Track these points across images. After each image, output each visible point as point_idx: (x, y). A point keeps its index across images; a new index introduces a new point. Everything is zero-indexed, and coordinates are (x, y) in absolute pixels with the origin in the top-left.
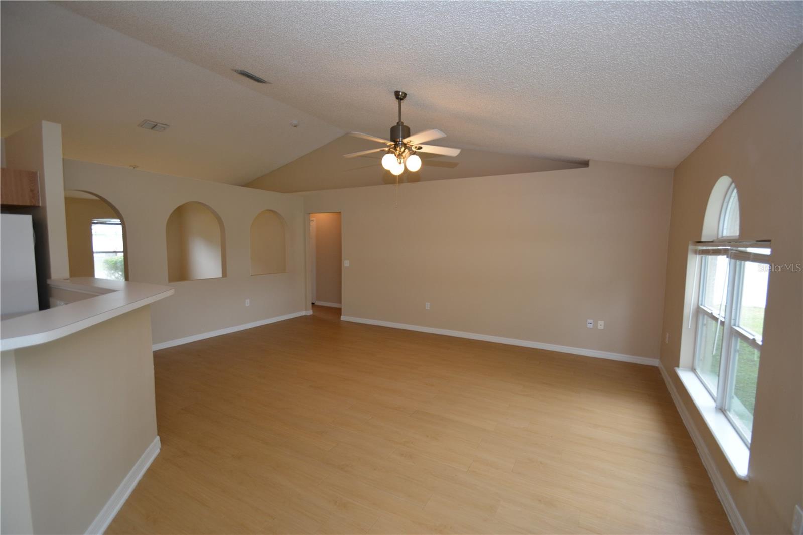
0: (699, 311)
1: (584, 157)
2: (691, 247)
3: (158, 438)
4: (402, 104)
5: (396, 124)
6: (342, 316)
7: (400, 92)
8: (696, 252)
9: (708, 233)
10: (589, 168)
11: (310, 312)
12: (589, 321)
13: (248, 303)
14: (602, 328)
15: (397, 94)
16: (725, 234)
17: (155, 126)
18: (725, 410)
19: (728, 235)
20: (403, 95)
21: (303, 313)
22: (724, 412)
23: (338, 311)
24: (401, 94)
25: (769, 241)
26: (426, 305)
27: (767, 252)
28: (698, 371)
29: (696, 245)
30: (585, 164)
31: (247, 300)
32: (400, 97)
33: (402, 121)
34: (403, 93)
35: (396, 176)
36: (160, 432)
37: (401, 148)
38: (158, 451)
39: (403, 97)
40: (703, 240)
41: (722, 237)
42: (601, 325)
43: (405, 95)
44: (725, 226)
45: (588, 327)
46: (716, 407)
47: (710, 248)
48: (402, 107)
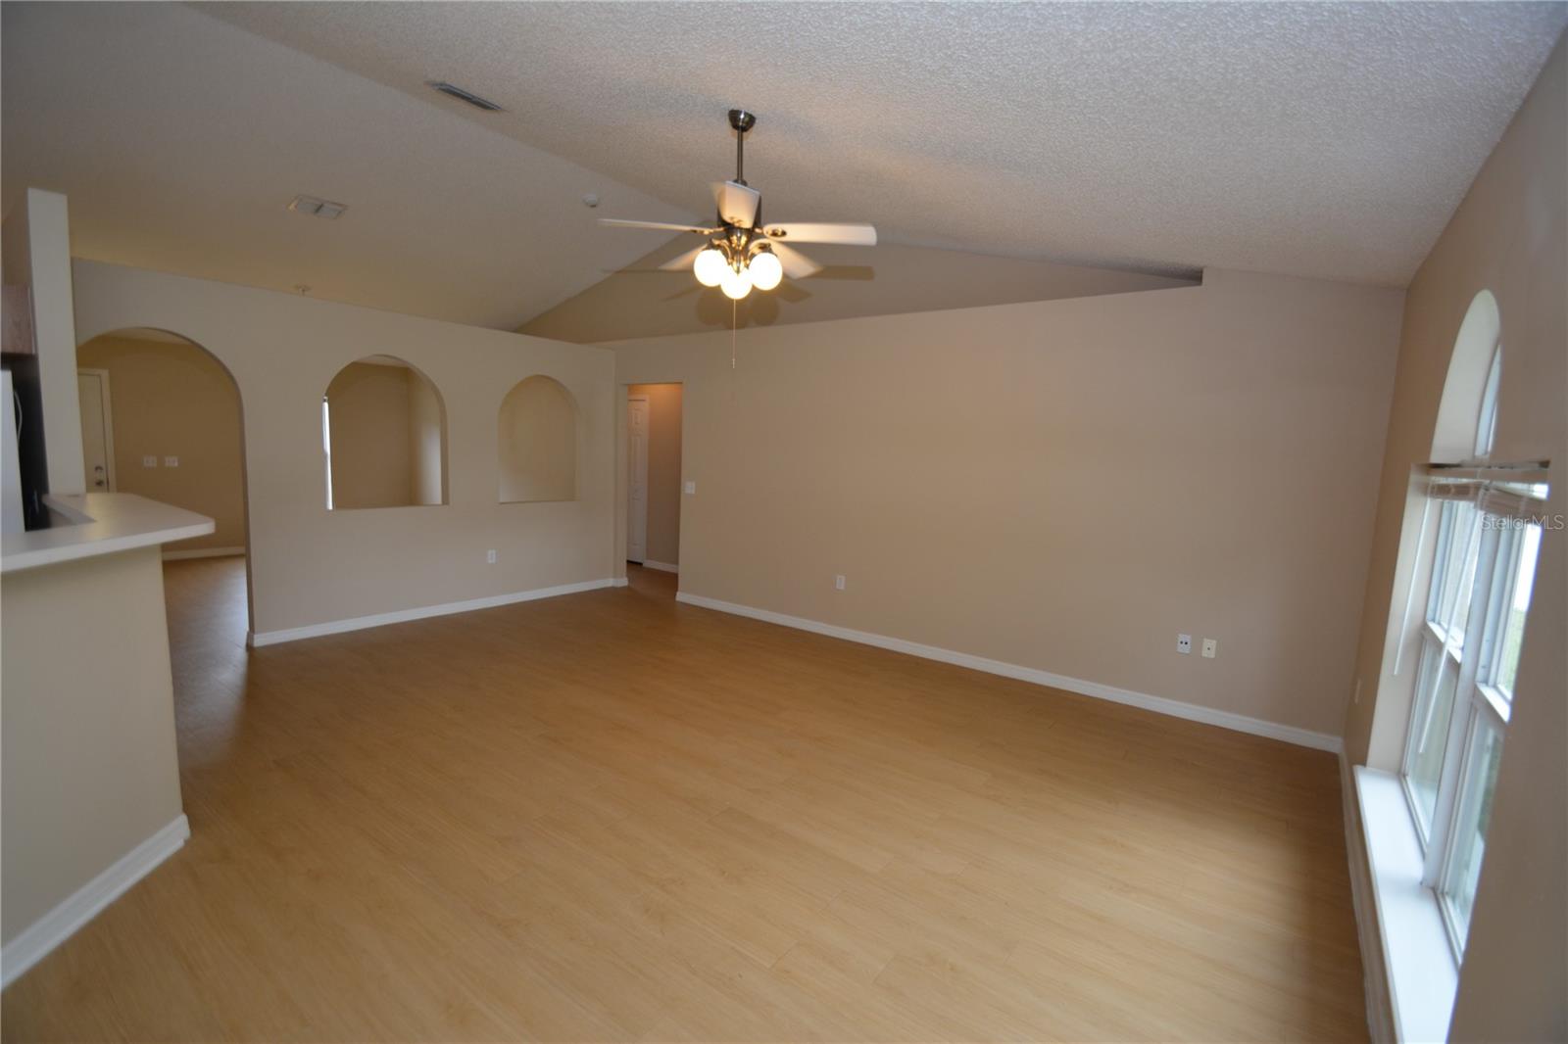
0: (1424, 636)
1: (1189, 260)
2: (1415, 477)
3: (183, 819)
4: (745, 139)
6: (678, 594)
7: (741, 112)
8: (1428, 491)
9: (1444, 442)
10: (1203, 287)
11: (623, 582)
12: (1182, 637)
13: (492, 556)
14: (1212, 655)
15: (734, 116)
17: (321, 206)
18: (1442, 893)
20: (747, 119)
21: (610, 582)
22: (1440, 897)
23: (671, 581)
24: (742, 116)
26: (838, 581)
27: (1543, 492)
28: (1410, 781)
29: (1428, 474)
30: (1194, 277)
31: (490, 552)
32: (741, 123)
34: (746, 114)
35: (732, 300)
36: (187, 809)
37: (739, 239)
38: (179, 844)
39: (747, 123)
40: (1438, 459)
42: (1209, 648)
43: (751, 120)
45: (1181, 651)
46: (1421, 883)
47: (1451, 481)
48: (745, 146)
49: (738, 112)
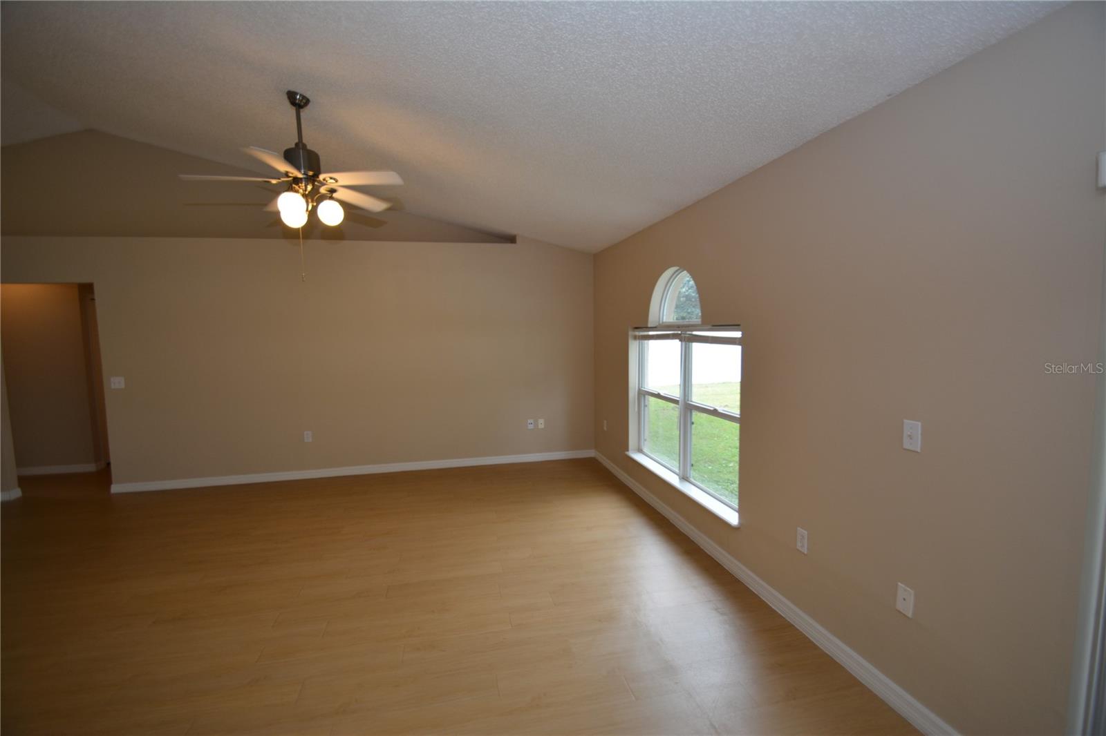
0: (643, 394)
1: (513, 231)
2: (631, 333)
4: (302, 114)
5: (293, 146)
6: (113, 486)
7: (298, 94)
8: (635, 338)
9: (653, 319)
10: (517, 244)
12: (530, 421)
14: (542, 426)
15: (291, 96)
16: (664, 321)
18: (688, 478)
19: (668, 321)
20: (303, 100)
22: (688, 480)
24: (299, 97)
25: (739, 325)
27: (738, 334)
28: (645, 450)
29: (634, 331)
30: (511, 239)
32: (298, 102)
33: (304, 141)
34: (302, 95)
35: (299, 229)
39: (303, 103)
40: (649, 326)
41: (663, 322)
42: (541, 423)
43: (307, 100)
44: (665, 313)
45: (529, 428)
48: (302, 120)
49: (296, 94)
